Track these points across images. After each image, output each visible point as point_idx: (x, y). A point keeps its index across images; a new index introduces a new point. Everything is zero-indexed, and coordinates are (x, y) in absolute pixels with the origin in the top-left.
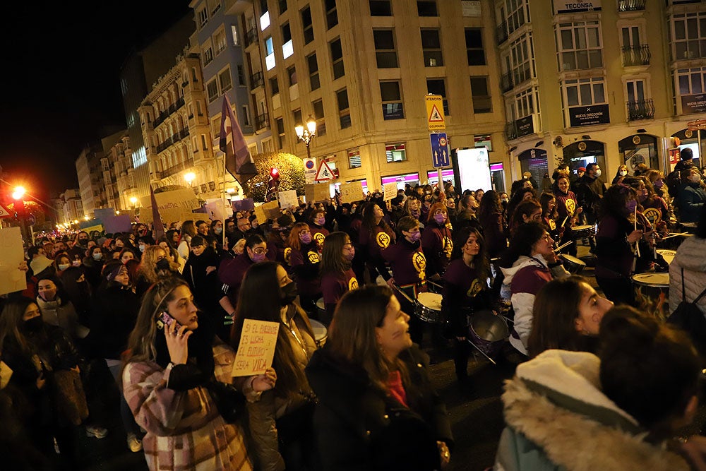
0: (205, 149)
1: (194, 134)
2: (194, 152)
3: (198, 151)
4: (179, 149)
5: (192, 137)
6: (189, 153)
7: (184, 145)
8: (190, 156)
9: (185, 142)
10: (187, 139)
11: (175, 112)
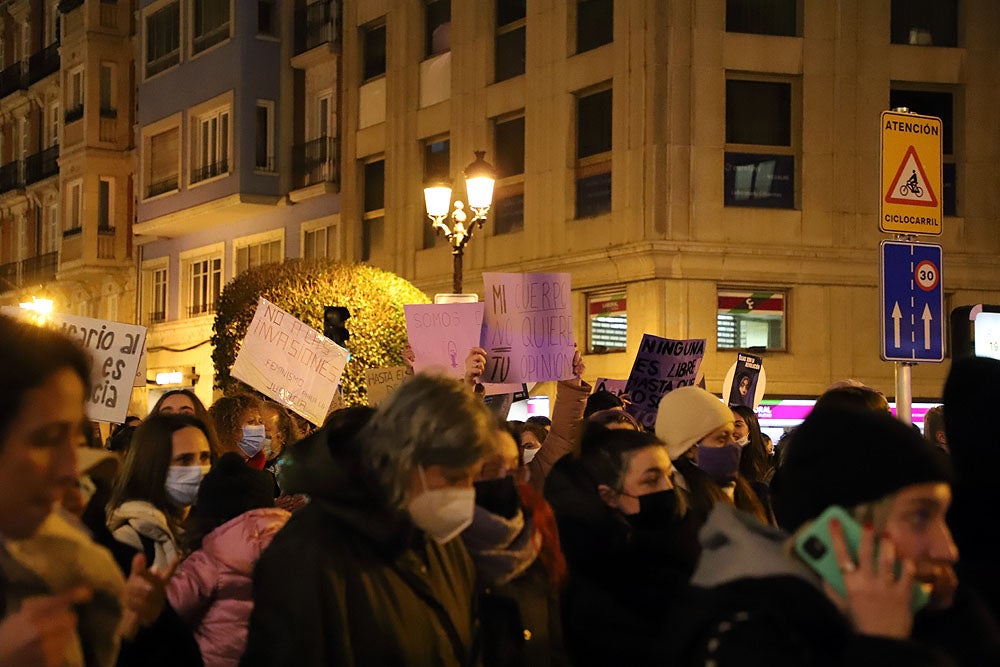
0: (104, 228)
1: (75, 173)
2: (66, 234)
3: (77, 231)
4: (13, 217)
5: (65, 182)
6: (47, 233)
7: (32, 207)
8: (46, 245)
9: (40, 195)
10: (47, 187)
11: (18, 93)
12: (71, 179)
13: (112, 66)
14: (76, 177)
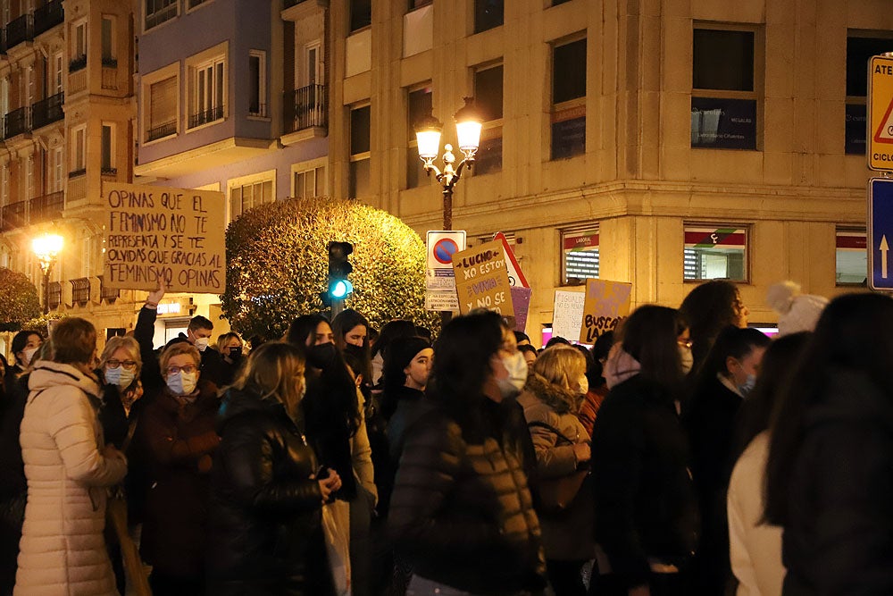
0: (107, 170)
1: (79, 118)
3: (81, 172)
4: (21, 160)
5: (69, 128)
6: (52, 174)
7: (38, 149)
8: (52, 185)
9: (45, 139)
10: (52, 131)
11: (24, 43)
12: (75, 125)
13: (113, 18)
14: (80, 122)
